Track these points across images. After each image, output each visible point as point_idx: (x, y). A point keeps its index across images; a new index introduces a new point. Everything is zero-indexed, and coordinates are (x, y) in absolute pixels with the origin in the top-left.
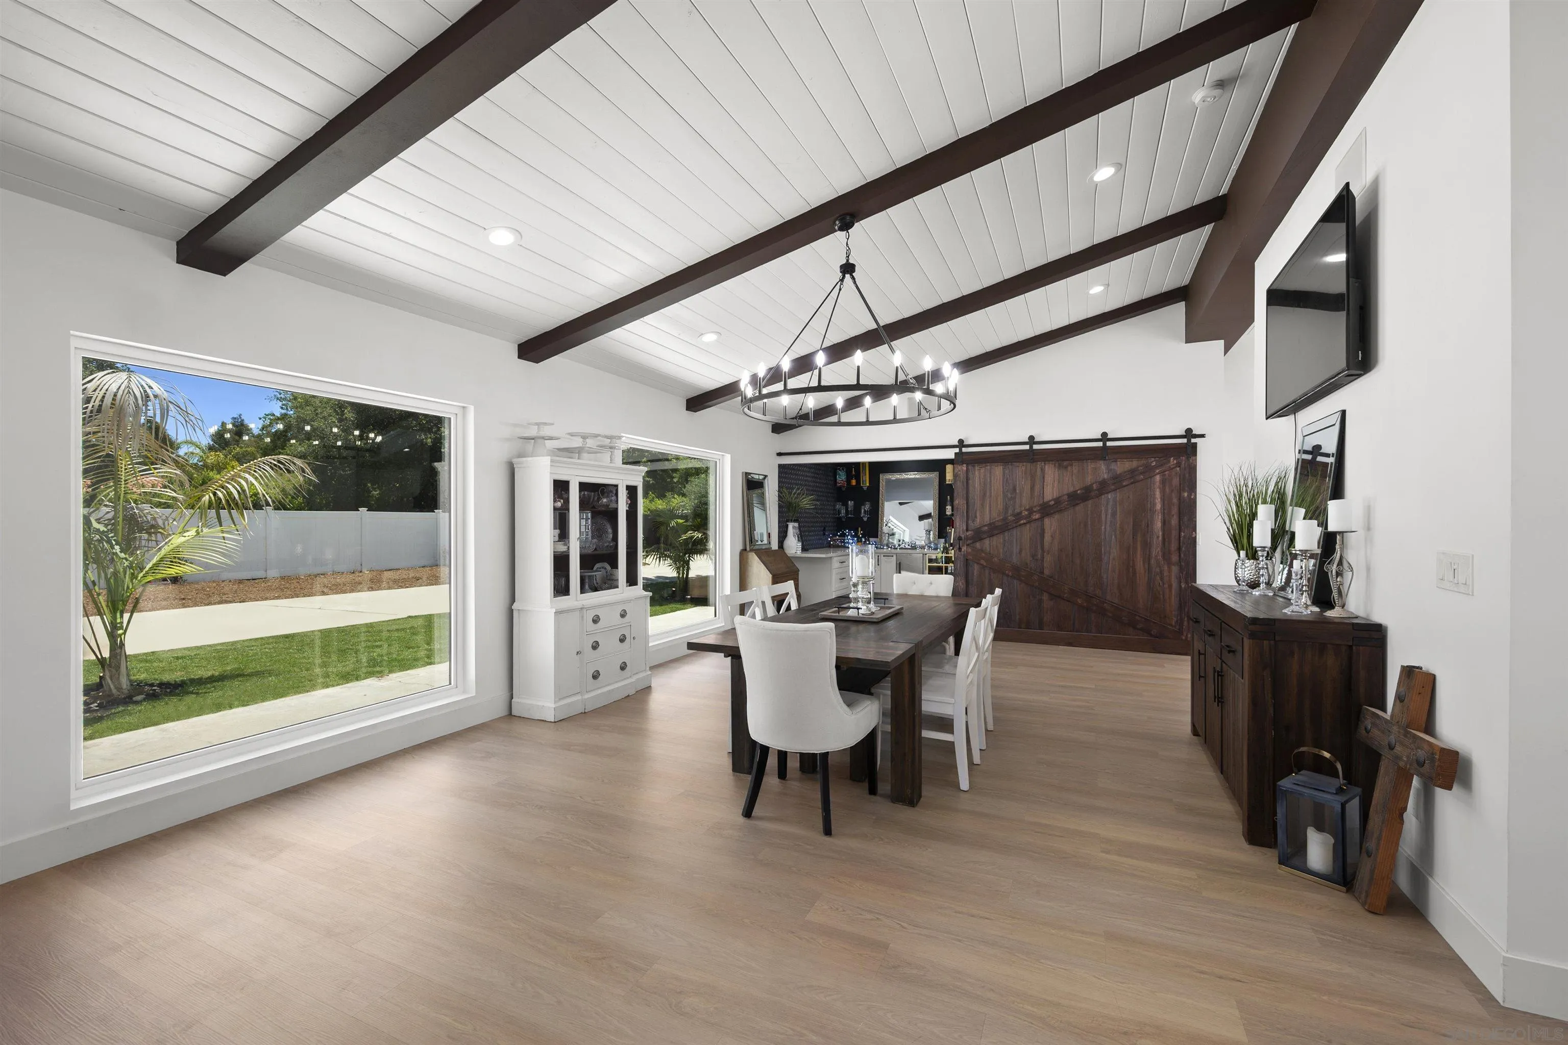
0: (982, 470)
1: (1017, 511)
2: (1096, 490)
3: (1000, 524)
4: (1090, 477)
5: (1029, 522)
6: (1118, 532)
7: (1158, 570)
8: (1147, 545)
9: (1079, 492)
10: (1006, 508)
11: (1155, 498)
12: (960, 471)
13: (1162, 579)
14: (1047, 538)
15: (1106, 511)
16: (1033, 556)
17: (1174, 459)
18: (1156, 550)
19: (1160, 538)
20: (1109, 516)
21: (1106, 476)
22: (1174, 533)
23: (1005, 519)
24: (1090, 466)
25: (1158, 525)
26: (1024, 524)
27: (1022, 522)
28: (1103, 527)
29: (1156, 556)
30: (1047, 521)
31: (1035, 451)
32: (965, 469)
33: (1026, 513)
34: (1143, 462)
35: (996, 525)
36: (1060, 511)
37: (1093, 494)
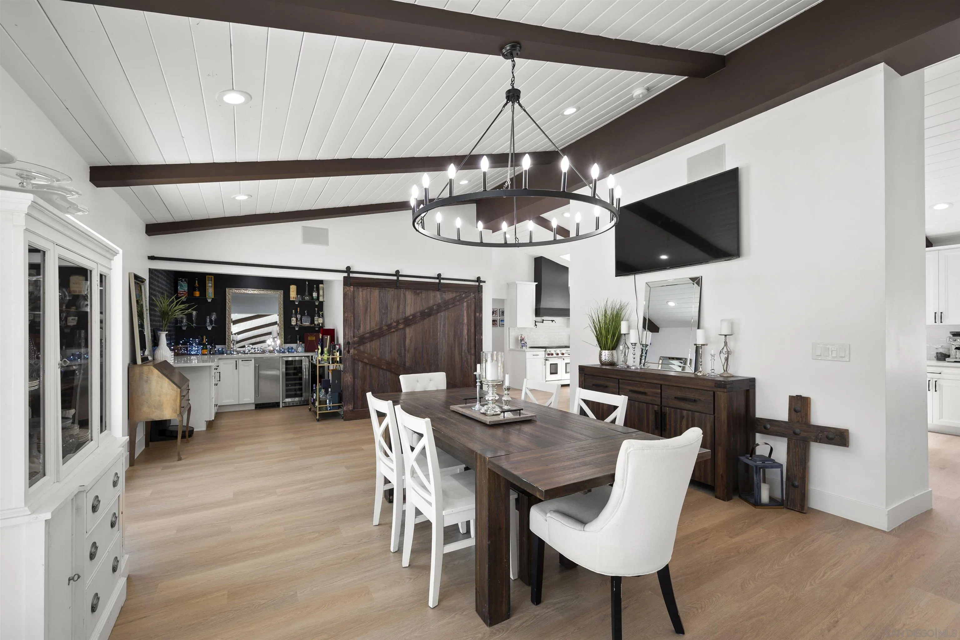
0: (364, 292)
1: (389, 323)
2: (435, 310)
3: (378, 332)
4: (432, 302)
5: (397, 331)
6: (446, 337)
7: (465, 359)
8: (460, 345)
9: (426, 311)
10: (382, 320)
11: (464, 316)
12: (348, 291)
13: (467, 364)
14: (408, 341)
15: (440, 323)
16: (399, 354)
17: (473, 294)
18: (465, 347)
19: (467, 340)
20: (442, 327)
21: (440, 302)
22: (473, 337)
23: (381, 329)
24: (432, 294)
25: (465, 332)
26: (394, 331)
27: (392, 330)
28: (439, 334)
29: (465, 351)
30: (408, 330)
31: (400, 281)
32: (352, 289)
33: (395, 324)
34: (458, 294)
35: (375, 332)
36: (415, 323)
37: (434, 312)
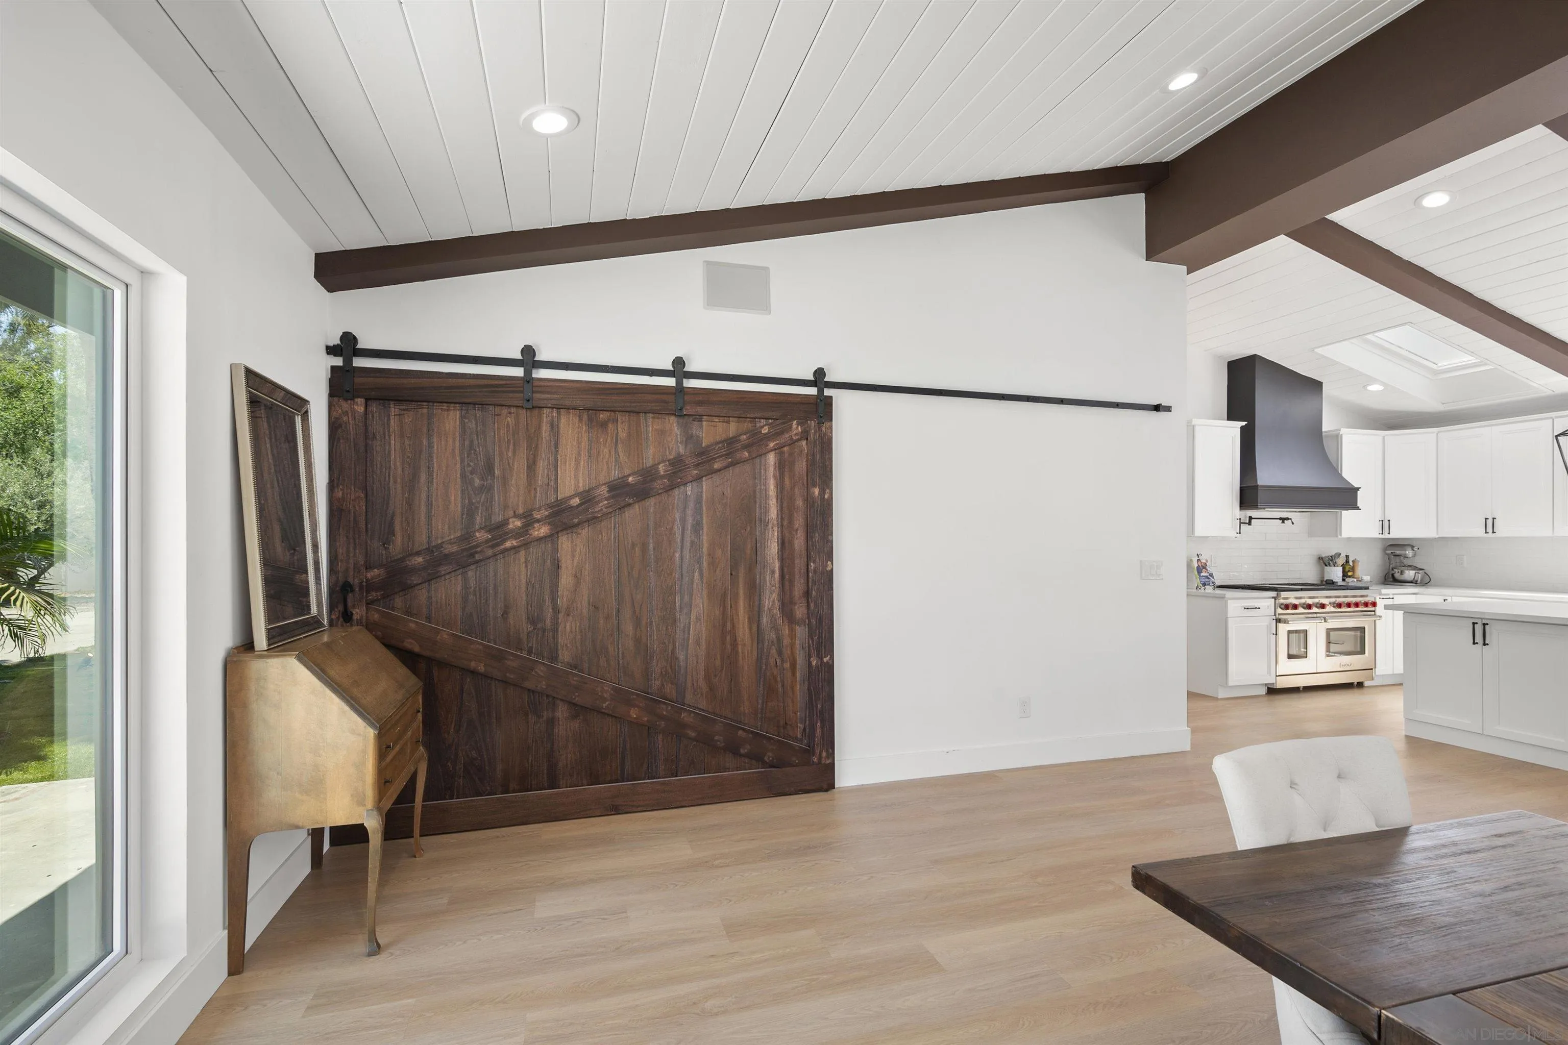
0: (408, 419)
1: (497, 518)
2: (663, 477)
3: (454, 549)
4: (651, 450)
5: (526, 545)
6: (705, 564)
7: (773, 636)
8: (754, 589)
9: (630, 479)
10: (470, 511)
11: (767, 497)
12: (346, 413)
13: (780, 653)
14: (566, 580)
15: (683, 520)
16: (533, 621)
17: (798, 424)
18: (770, 599)
19: (777, 575)
20: (688, 532)
21: (682, 450)
22: (799, 563)
23: (467, 537)
24: (651, 425)
25: (773, 548)
26: (513, 548)
27: (508, 544)
28: (677, 555)
29: (770, 610)
30: (565, 542)
31: (536, 383)
32: (361, 409)
33: (518, 523)
34: (747, 425)
35: (446, 551)
36: (593, 520)
37: (658, 485)
